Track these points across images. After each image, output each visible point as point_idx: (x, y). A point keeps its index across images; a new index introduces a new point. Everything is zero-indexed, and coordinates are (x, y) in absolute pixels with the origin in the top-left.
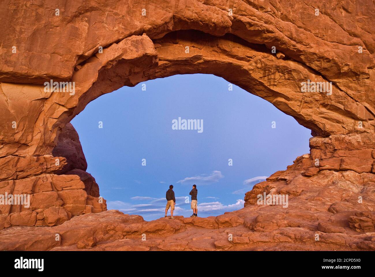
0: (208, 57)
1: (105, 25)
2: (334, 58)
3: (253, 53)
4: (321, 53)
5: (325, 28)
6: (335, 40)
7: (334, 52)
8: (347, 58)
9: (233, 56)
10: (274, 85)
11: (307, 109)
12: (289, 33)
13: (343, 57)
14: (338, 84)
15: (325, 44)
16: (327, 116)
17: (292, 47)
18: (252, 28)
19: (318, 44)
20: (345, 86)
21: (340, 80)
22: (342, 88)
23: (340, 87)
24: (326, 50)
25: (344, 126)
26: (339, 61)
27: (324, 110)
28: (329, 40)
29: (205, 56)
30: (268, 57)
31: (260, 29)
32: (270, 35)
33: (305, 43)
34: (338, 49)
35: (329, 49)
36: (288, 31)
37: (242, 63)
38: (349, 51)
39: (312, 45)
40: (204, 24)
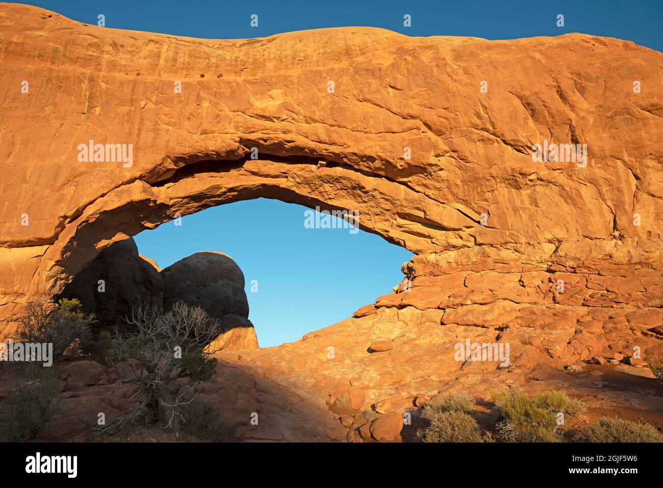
0: (231, 184)
1: (93, 184)
2: (379, 154)
3: (285, 167)
4: (361, 151)
5: (365, 119)
6: (383, 130)
7: (379, 146)
8: (398, 150)
9: (267, 176)
10: (330, 199)
11: (384, 223)
12: (315, 136)
13: (391, 149)
14: (409, 184)
15: (367, 138)
16: (407, 229)
17: (324, 151)
18: (268, 143)
19: (357, 141)
20: (418, 185)
21: (410, 179)
22: (418, 188)
23: (415, 188)
24: (367, 145)
25: (434, 240)
26: (388, 156)
27: (401, 221)
28: (373, 131)
29: (226, 184)
30: (307, 167)
31: (276, 142)
32: (292, 144)
33: (340, 143)
34: (385, 140)
35: (371, 143)
36: (314, 134)
37: (276, 181)
38: (400, 140)
39: (349, 143)
40: (203, 154)
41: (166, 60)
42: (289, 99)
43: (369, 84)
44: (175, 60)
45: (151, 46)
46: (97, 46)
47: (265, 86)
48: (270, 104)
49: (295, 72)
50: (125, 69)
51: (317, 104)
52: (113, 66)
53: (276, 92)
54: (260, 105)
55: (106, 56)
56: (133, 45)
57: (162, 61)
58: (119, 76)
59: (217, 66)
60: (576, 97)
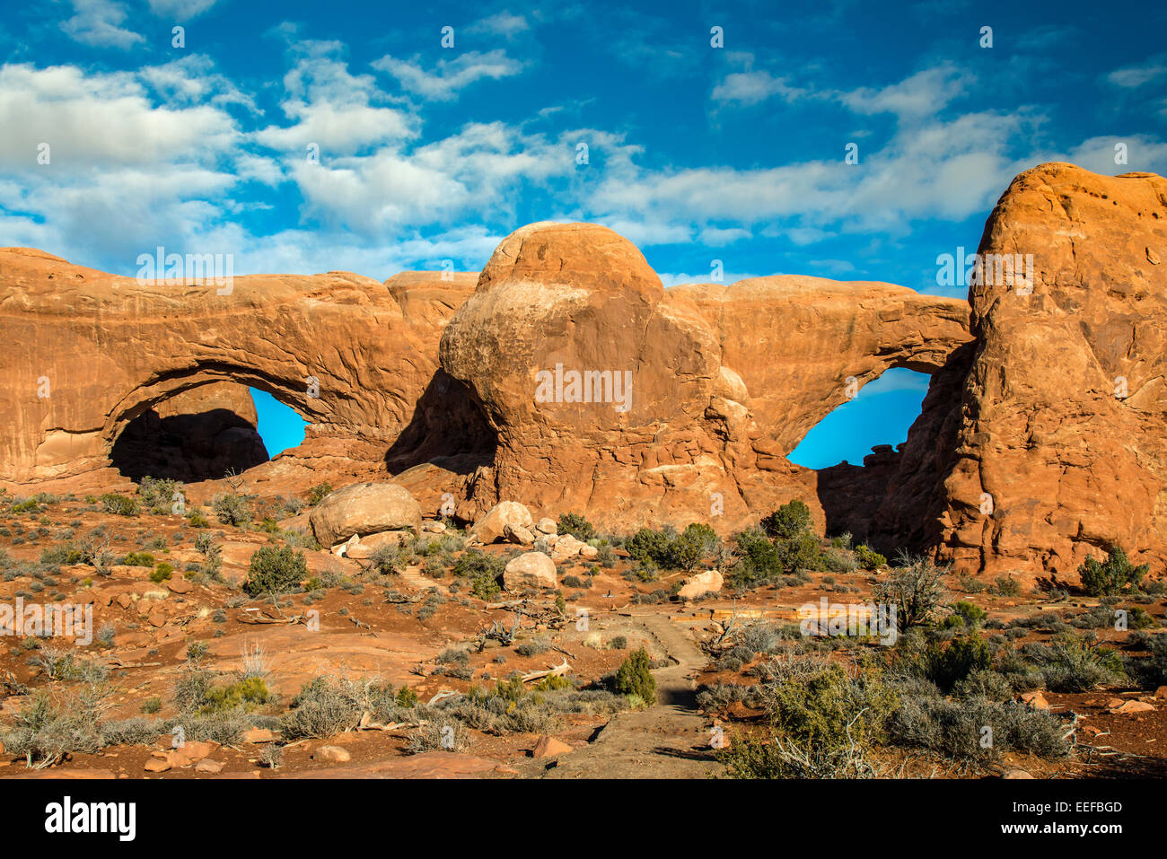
41: (141, 310)
42: (221, 336)
43: (266, 330)
44: (145, 309)
45: (128, 300)
46: (95, 304)
47: (205, 326)
48: (210, 336)
49: (223, 316)
50: (115, 317)
51: (238, 339)
52: (107, 315)
53: (213, 330)
54: (203, 338)
55: (102, 310)
56: (117, 301)
57: (137, 309)
58: (113, 322)
59: (173, 311)
60: (359, 357)
